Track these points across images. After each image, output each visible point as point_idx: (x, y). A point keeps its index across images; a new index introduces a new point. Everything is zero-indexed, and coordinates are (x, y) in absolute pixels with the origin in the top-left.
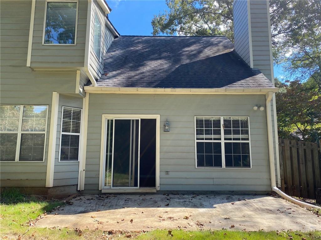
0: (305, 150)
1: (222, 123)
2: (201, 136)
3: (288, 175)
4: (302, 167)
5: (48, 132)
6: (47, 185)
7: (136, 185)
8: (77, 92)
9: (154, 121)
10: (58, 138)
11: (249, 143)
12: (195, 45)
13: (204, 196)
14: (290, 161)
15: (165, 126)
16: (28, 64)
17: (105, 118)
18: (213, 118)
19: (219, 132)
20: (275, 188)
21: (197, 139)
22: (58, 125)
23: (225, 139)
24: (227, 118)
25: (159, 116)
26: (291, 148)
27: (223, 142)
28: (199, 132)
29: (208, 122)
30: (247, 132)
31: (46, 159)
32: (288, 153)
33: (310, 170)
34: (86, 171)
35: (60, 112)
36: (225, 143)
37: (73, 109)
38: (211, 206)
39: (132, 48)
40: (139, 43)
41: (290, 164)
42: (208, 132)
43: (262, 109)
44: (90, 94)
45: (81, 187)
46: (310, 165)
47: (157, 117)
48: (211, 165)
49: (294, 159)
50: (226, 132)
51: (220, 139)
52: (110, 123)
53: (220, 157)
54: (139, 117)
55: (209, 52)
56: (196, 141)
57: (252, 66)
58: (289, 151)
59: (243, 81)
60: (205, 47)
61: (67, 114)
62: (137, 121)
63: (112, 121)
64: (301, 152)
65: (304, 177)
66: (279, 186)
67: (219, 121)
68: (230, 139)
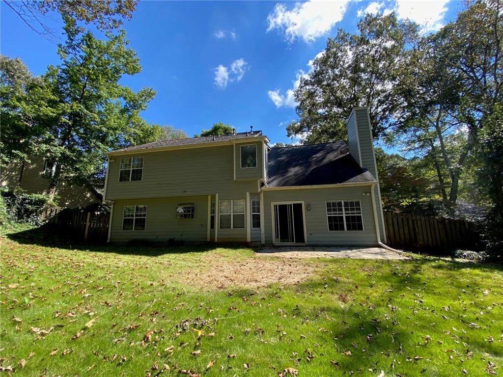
0: (402, 219)
1: (343, 204)
2: (330, 213)
3: (391, 235)
4: (401, 231)
5: (246, 213)
6: (248, 241)
7: (293, 241)
8: (259, 191)
9: (301, 205)
10: (251, 216)
11: (361, 216)
12: (322, 152)
13: (335, 248)
14: (392, 227)
15: (307, 208)
16: (235, 179)
17: (273, 204)
18: (337, 201)
19: (341, 210)
20: (380, 243)
21: (328, 214)
22: (250, 209)
23: (346, 214)
24: (346, 201)
25: (303, 202)
26: (392, 218)
27: (344, 215)
28: (329, 210)
29: (334, 204)
30: (359, 209)
31: (246, 227)
32: (390, 221)
33: (407, 231)
34: (265, 233)
35: (250, 202)
36: (346, 216)
37: (256, 200)
38: (339, 251)
39: (280, 158)
40: (282, 154)
41: (392, 228)
42: (335, 210)
43: (368, 194)
44: (264, 191)
45: (263, 242)
46: (406, 228)
47: (303, 203)
48: (337, 229)
49: (395, 225)
50: (346, 210)
51: (342, 214)
52: (275, 206)
53: (343, 224)
54: (292, 203)
55: (331, 157)
56: (327, 216)
57: (361, 166)
58: (391, 220)
59: (354, 178)
60: (328, 153)
61: (254, 203)
62: (291, 205)
63: (277, 205)
64: (400, 221)
65: (402, 236)
66: (386, 242)
67: (341, 203)
68: (349, 214)
